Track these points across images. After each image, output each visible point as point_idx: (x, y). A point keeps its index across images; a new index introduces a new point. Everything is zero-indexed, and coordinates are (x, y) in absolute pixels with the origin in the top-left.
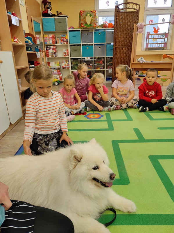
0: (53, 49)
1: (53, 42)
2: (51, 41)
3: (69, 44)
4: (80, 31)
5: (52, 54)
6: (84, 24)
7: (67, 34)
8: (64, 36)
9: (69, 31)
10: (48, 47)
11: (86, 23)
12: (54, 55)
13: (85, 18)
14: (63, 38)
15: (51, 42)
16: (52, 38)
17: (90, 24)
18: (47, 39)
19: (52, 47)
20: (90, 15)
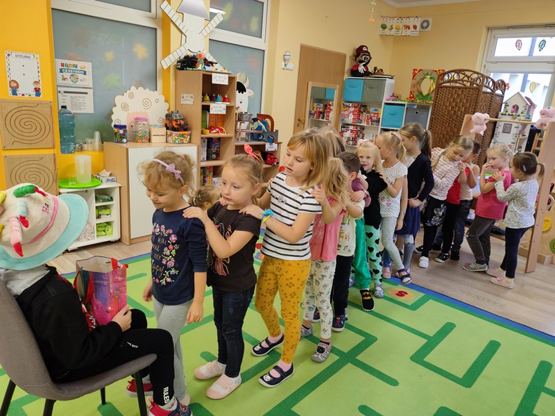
0: (352, 131)
1: (354, 119)
2: (351, 117)
3: (380, 127)
4: (404, 105)
5: (349, 139)
6: (416, 93)
7: (381, 108)
8: (376, 110)
9: (386, 104)
10: (344, 127)
11: (421, 93)
12: (351, 142)
13: (419, 83)
14: (374, 114)
15: (350, 119)
16: (353, 112)
17: (428, 95)
18: (346, 113)
19: (351, 128)
20: (431, 78)
